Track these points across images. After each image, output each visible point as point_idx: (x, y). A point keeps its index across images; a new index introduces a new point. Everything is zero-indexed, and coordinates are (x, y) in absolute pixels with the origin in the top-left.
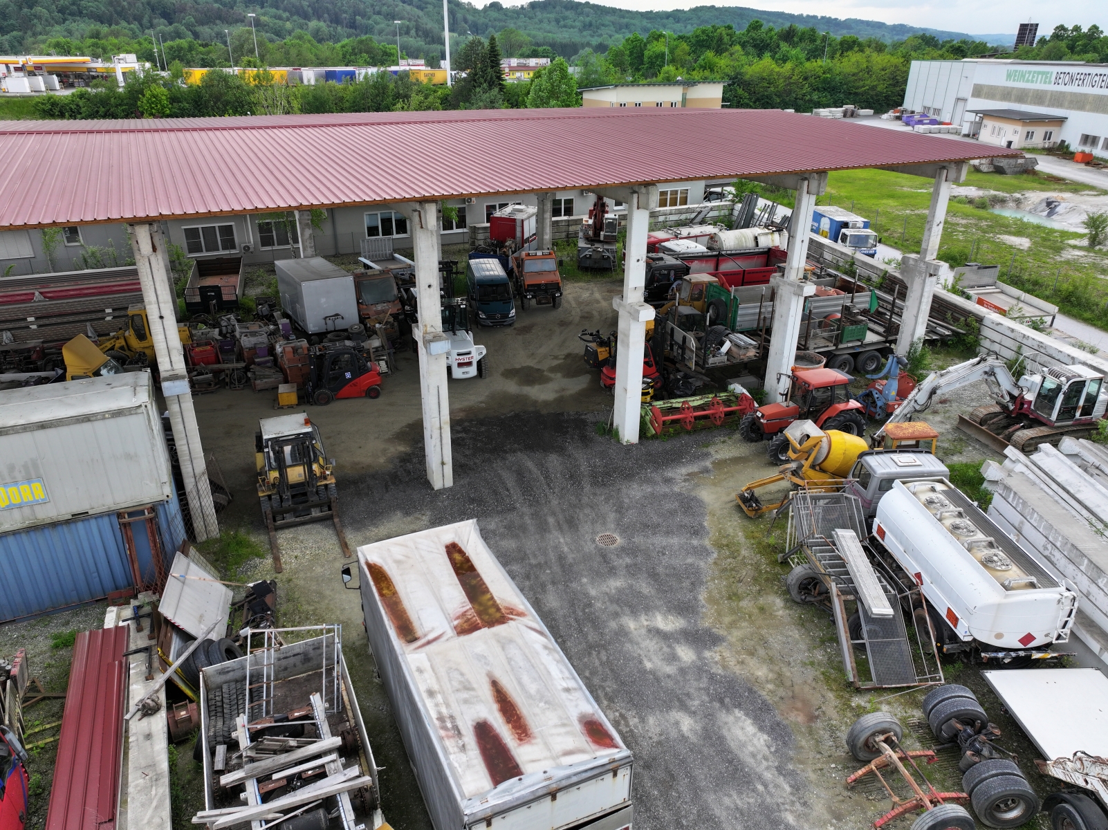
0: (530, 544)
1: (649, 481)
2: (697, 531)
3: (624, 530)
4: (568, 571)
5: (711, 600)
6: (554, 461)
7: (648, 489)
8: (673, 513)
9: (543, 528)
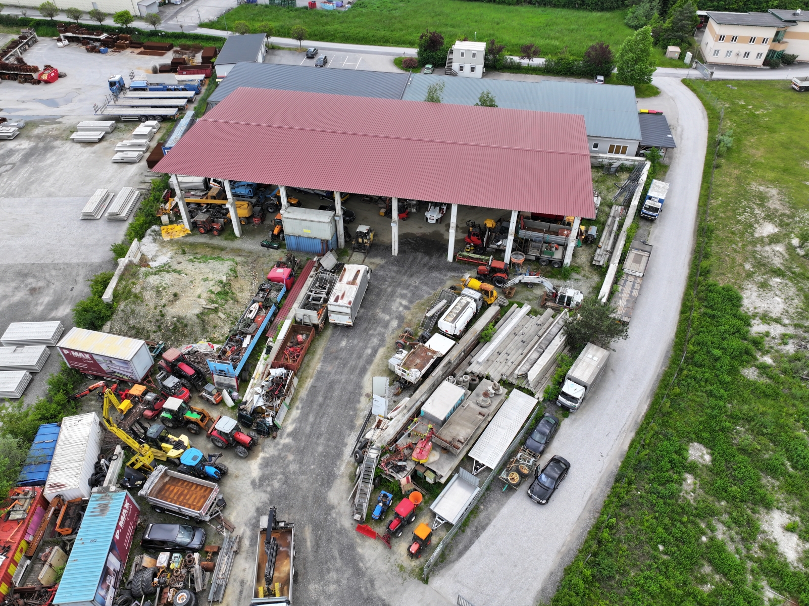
0: (398, 276)
1: (441, 274)
2: (434, 289)
3: (421, 282)
4: (399, 284)
5: (418, 303)
6: (426, 258)
7: (438, 275)
8: (435, 283)
9: (404, 274)
